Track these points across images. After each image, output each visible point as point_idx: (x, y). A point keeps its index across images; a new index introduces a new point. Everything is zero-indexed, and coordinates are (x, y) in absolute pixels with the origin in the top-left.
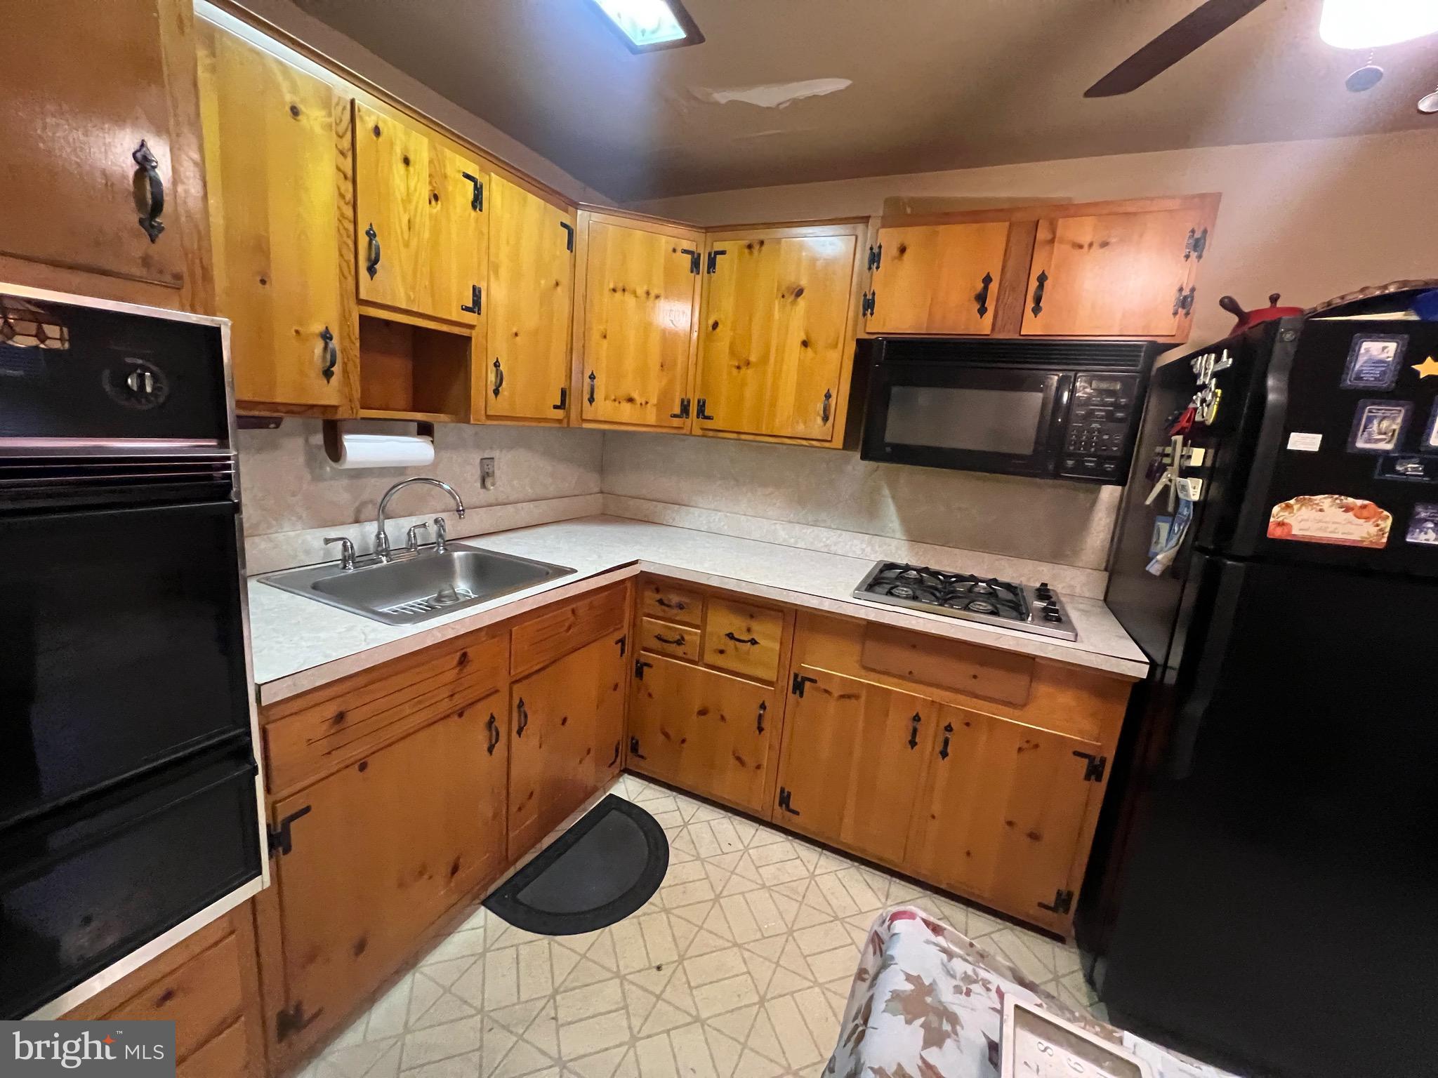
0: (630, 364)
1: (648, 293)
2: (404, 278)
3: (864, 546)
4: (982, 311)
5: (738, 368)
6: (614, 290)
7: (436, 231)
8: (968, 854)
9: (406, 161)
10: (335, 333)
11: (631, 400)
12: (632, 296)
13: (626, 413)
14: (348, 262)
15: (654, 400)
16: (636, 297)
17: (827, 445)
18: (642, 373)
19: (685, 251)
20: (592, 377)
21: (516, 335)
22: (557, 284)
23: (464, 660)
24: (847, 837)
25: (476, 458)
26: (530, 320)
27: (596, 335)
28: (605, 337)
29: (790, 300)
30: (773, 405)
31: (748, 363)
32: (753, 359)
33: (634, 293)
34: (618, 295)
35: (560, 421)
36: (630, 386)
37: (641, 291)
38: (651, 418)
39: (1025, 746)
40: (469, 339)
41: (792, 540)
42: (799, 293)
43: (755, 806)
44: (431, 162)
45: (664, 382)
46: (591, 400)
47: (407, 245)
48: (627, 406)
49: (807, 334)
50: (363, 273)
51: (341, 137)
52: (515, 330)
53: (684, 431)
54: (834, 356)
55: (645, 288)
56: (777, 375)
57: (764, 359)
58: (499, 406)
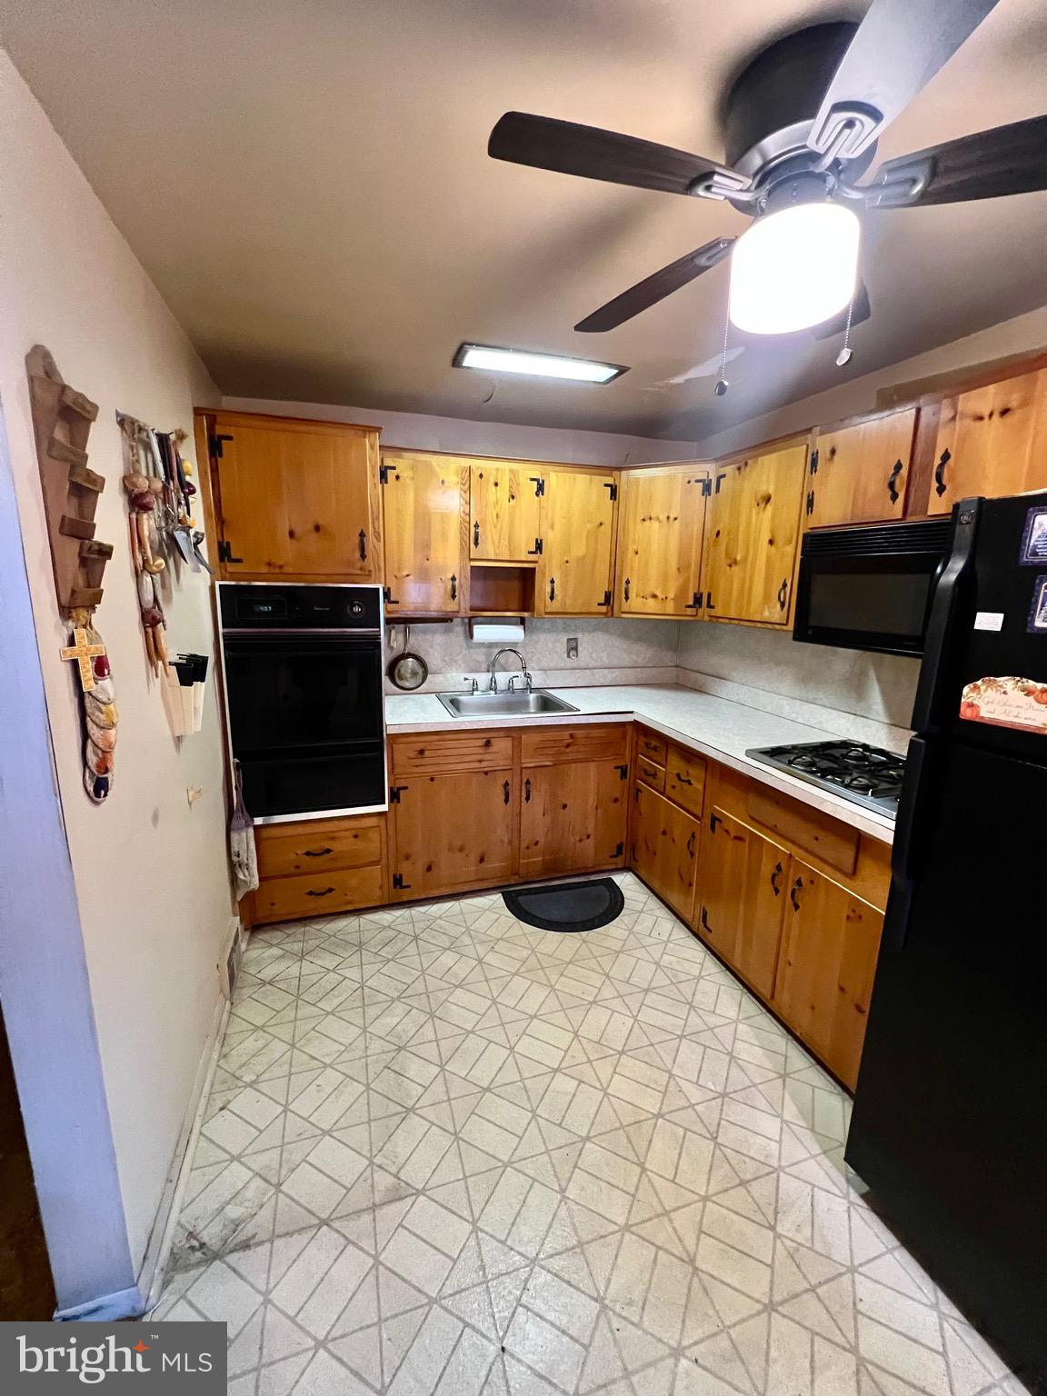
0: (654, 571)
1: (668, 518)
2: (493, 542)
3: (849, 725)
4: (894, 497)
5: (730, 566)
6: (644, 520)
7: (512, 515)
8: (813, 1008)
9: (496, 484)
10: (457, 577)
11: (654, 596)
12: (657, 522)
13: (651, 605)
14: (465, 542)
15: (671, 595)
16: (660, 522)
17: (784, 628)
18: (665, 577)
19: (697, 481)
20: (628, 582)
21: (567, 562)
22: (601, 524)
23: (488, 744)
24: (737, 963)
25: (564, 638)
26: (579, 550)
27: (630, 553)
28: (637, 553)
29: (763, 506)
30: (750, 594)
31: (735, 562)
32: (738, 558)
33: (658, 519)
34: (647, 523)
35: (605, 614)
36: (653, 587)
37: (662, 517)
38: (670, 608)
39: (851, 914)
40: (534, 569)
41: (794, 715)
42: (768, 499)
43: (688, 917)
44: (510, 479)
45: (681, 580)
46: (627, 598)
47: (495, 527)
48: (651, 601)
49: (773, 536)
50: (472, 545)
51: (464, 485)
52: (566, 559)
53: (697, 618)
54: (790, 549)
55: (666, 514)
56: (753, 568)
57: (745, 559)
58: (554, 606)
